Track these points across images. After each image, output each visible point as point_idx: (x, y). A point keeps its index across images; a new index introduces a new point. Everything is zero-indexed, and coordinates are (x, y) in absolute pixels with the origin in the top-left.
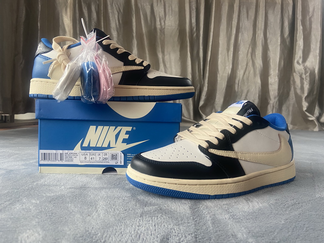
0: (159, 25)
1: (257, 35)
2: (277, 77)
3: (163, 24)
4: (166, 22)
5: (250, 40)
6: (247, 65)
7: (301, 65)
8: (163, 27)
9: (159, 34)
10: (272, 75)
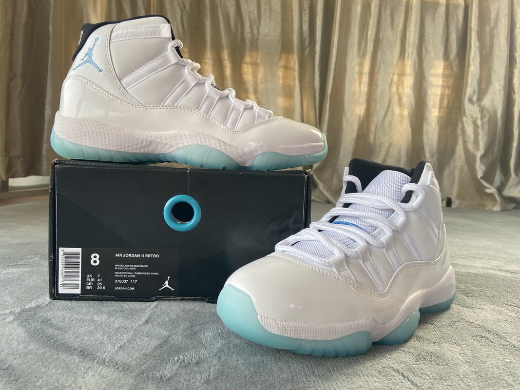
0: (249, 33)
1: (406, 55)
2: (436, 123)
3: (255, 32)
4: (261, 29)
5: (395, 62)
6: (389, 102)
7: (476, 106)
8: (256, 37)
9: (248, 48)
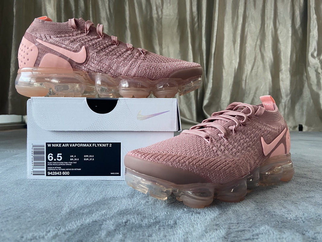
0: (156, 14)
1: (266, 25)
2: (289, 73)
3: (160, 13)
4: (164, 11)
5: (258, 31)
6: (255, 59)
7: (316, 59)
8: (160, 17)
9: (155, 24)
10: (284, 70)
